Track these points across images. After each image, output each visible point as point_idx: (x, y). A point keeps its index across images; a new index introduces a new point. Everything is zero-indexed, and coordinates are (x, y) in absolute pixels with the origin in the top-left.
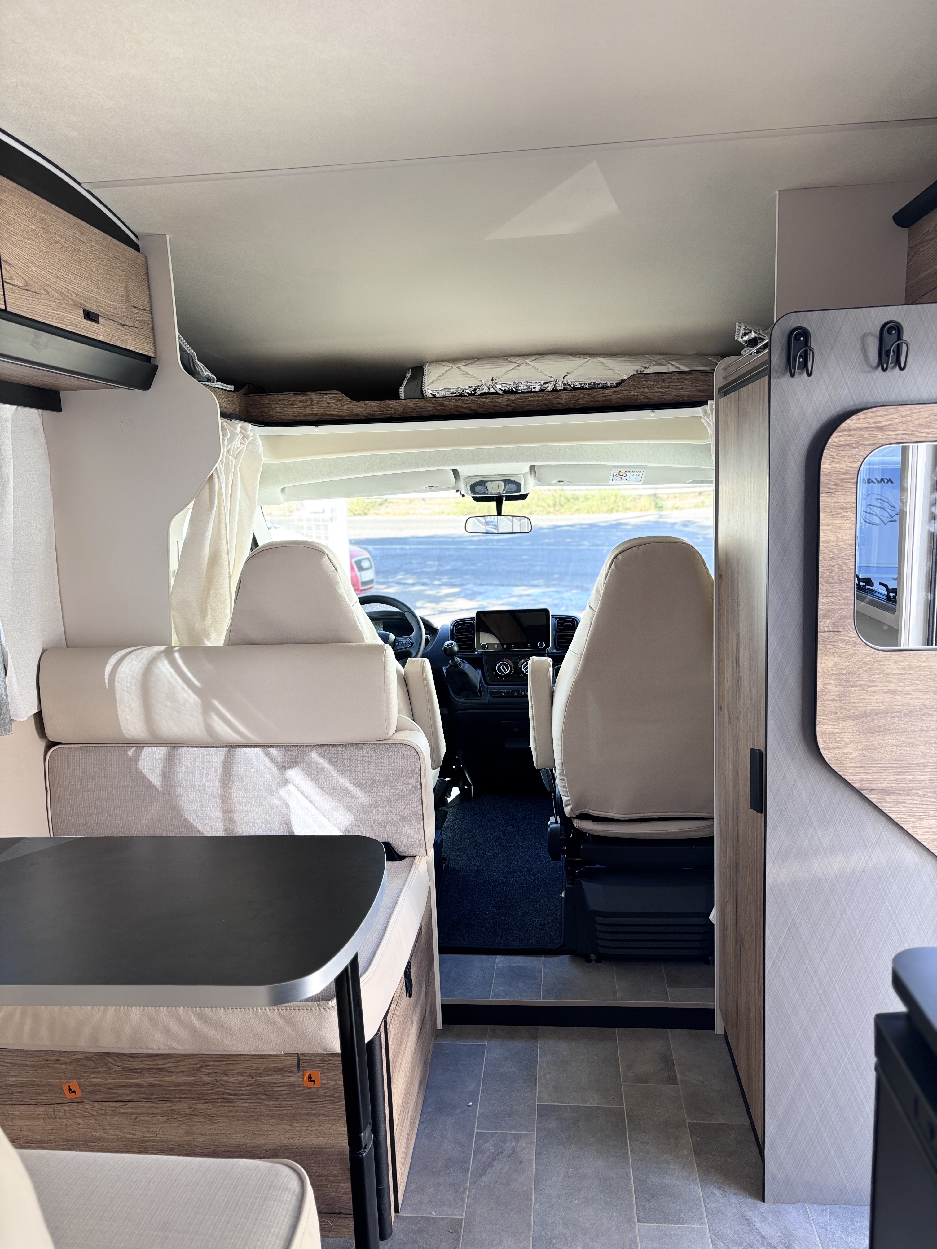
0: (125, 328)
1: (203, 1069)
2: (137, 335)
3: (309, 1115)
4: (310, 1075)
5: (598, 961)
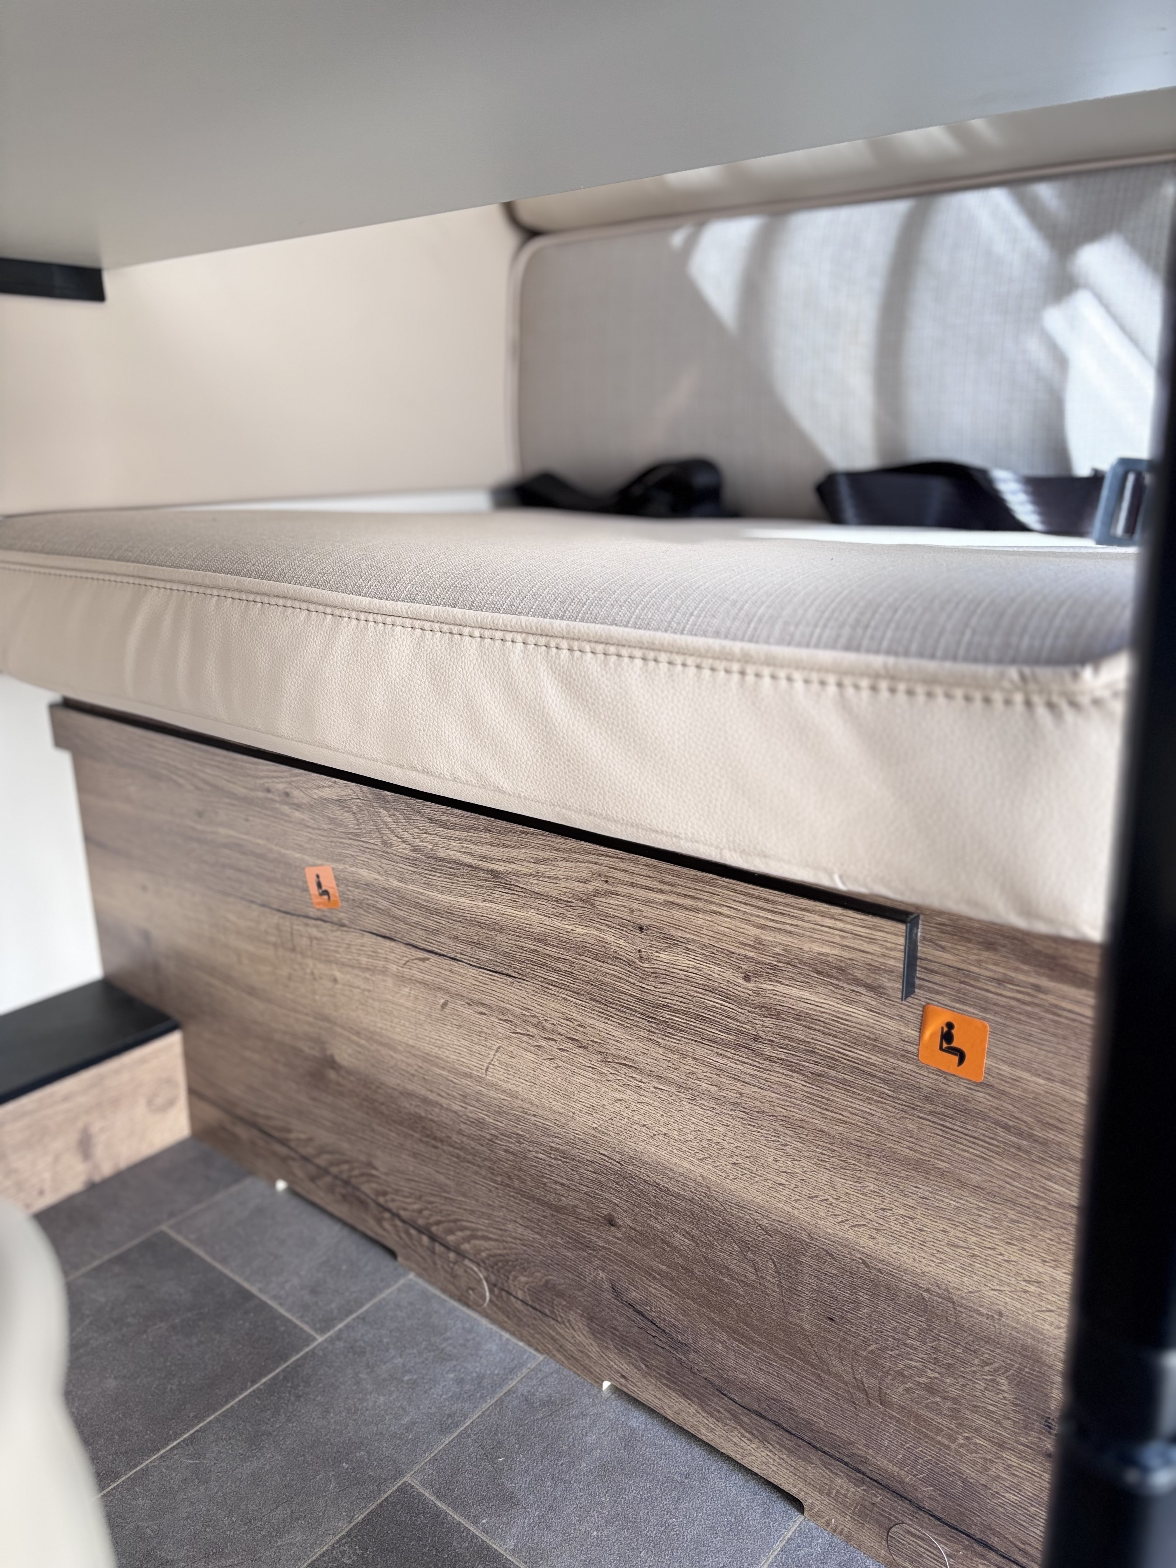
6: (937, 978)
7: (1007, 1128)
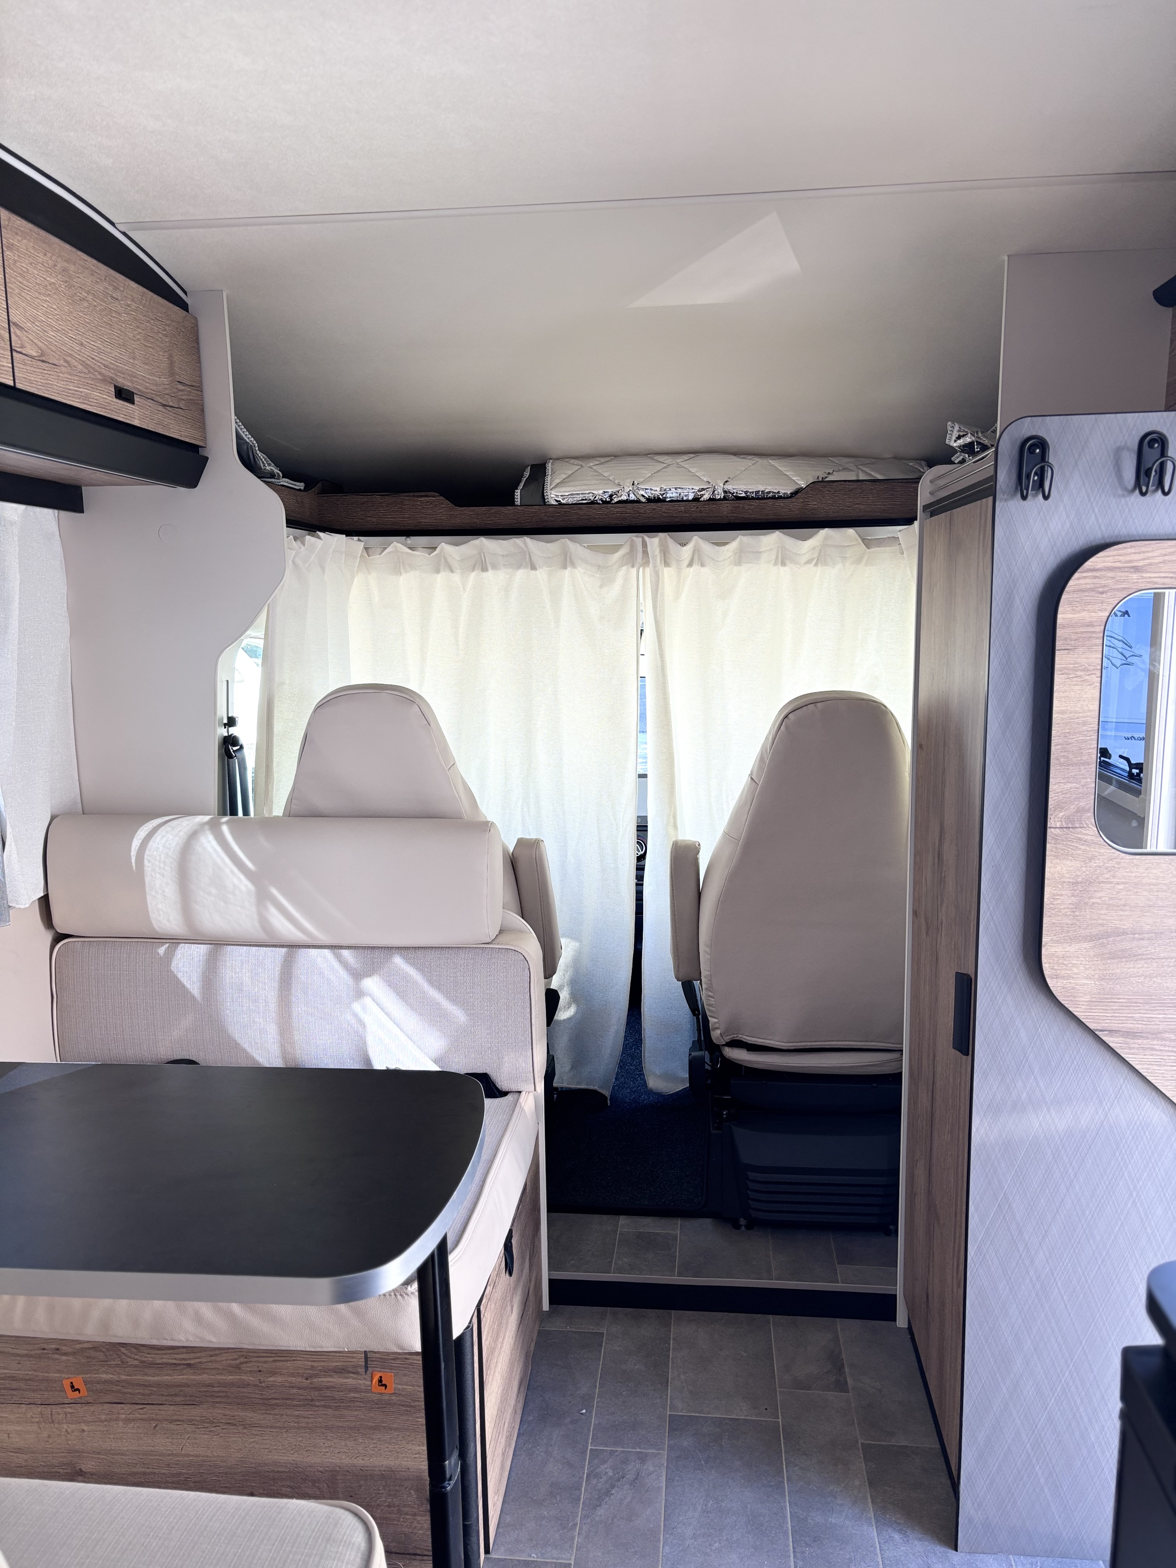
0: (167, 409)
1: (244, 1367)
2: (182, 418)
3: (376, 1428)
4: (381, 1377)
5: (749, 1227)
6: (375, 1363)
7: (403, 1406)
